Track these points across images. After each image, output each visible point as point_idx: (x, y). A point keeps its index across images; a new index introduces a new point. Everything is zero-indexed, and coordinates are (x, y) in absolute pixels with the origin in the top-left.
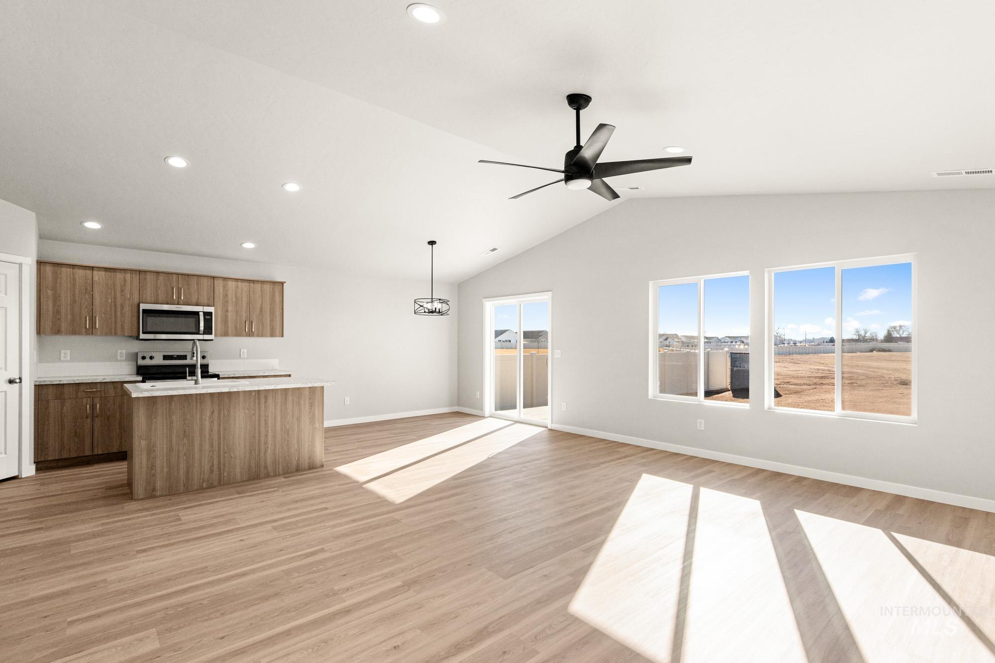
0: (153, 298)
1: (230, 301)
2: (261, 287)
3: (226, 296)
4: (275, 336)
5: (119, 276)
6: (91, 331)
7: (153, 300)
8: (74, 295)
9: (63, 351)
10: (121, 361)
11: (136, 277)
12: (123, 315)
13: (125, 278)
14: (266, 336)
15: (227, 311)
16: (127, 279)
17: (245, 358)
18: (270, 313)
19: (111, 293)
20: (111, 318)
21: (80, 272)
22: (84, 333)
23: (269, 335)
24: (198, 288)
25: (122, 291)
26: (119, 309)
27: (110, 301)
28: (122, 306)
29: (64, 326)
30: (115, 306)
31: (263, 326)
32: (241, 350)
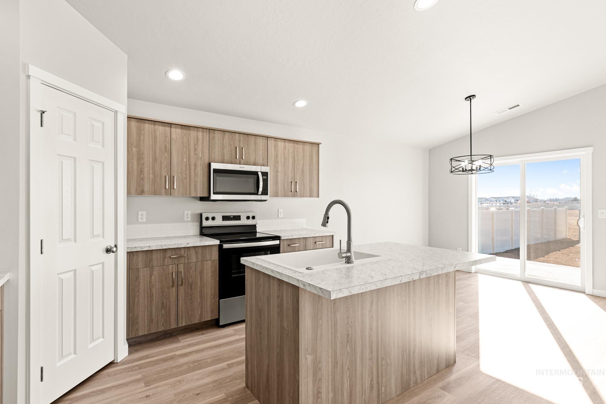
0: (220, 157)
1: (279, 162)
2: (303, 148)
3: (276, 156)
4: (313, 197)
5: (193, 133)
6: (169, 192)
7: (220, 160)
8: (155, 153)
9: (140, 213)
10: (188, 222)
11: (207, 135)
12: (196, 174)
13: (197, 137)
14: (306, 197)
15: (277, 172)
16: (199, 137)
17: (281, 218)
18: (309, 174)
19: (186, 151)
20: (186, 178)
21: (160, 129)
22: (164, 194)
23: (308, 195)
24: (255, 148)
25: (195, 149)
26: (193, 168)
27: (185, 160)
28: (195, 165)
29: (147, 187)
30: (190, 165)
31: (304, 186)
32: (279, 210)
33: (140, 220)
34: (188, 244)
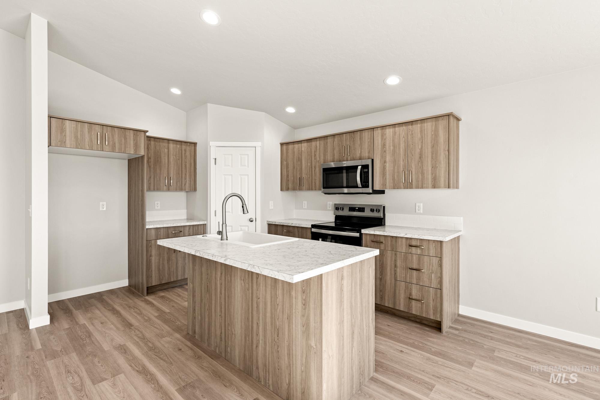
0: (331, 158)
1: (387, 152)
2: (421, 128)
3: (384, 145)
4: (439, 187)
5: (313, 143)
6: (301, 188)
7: (331, 160)
8: (294, 163)
9: (304, 202)
10: (329, 210)
11: (322, 142)
13: (316, 145)
14: (427, 188)
15: (385, 162)
16: (317, 145)
17: (420, 214)
18: (432, 158)
19: (310, 158)
20: (309, 178)
21: (296, 146)
24: (361, 143)
25: (315, 155)
27: (309, 165)
28: (315, 167)
29: (290, 186)
30: (312, 167)
31: (423, 174)
32: (417, 204)
33: (304, 207)
34: (292, 224)
